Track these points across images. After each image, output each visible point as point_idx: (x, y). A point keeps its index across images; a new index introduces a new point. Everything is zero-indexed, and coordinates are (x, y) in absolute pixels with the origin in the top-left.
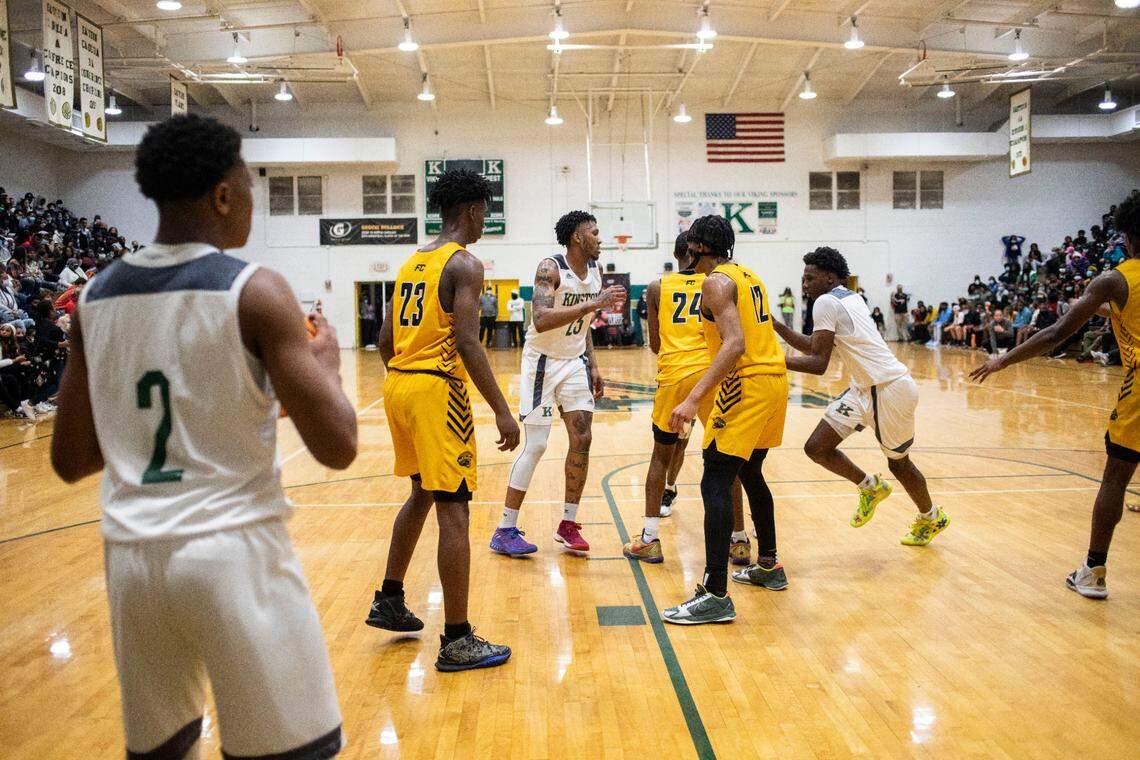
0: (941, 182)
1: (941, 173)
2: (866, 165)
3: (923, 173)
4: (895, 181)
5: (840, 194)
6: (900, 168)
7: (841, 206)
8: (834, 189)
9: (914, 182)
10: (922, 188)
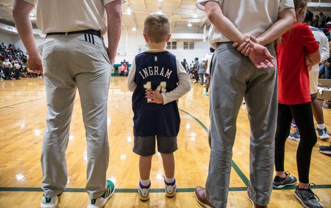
0: (194, 44)
1: (194, 42)
2: (178, 40)
3: (190, 42)
4: (184, 44)
5: (172, 46)
6: (185, 41)
7: (173, 48)
8: (171, 45)
9: (188, 44)
10: (190, 45)
